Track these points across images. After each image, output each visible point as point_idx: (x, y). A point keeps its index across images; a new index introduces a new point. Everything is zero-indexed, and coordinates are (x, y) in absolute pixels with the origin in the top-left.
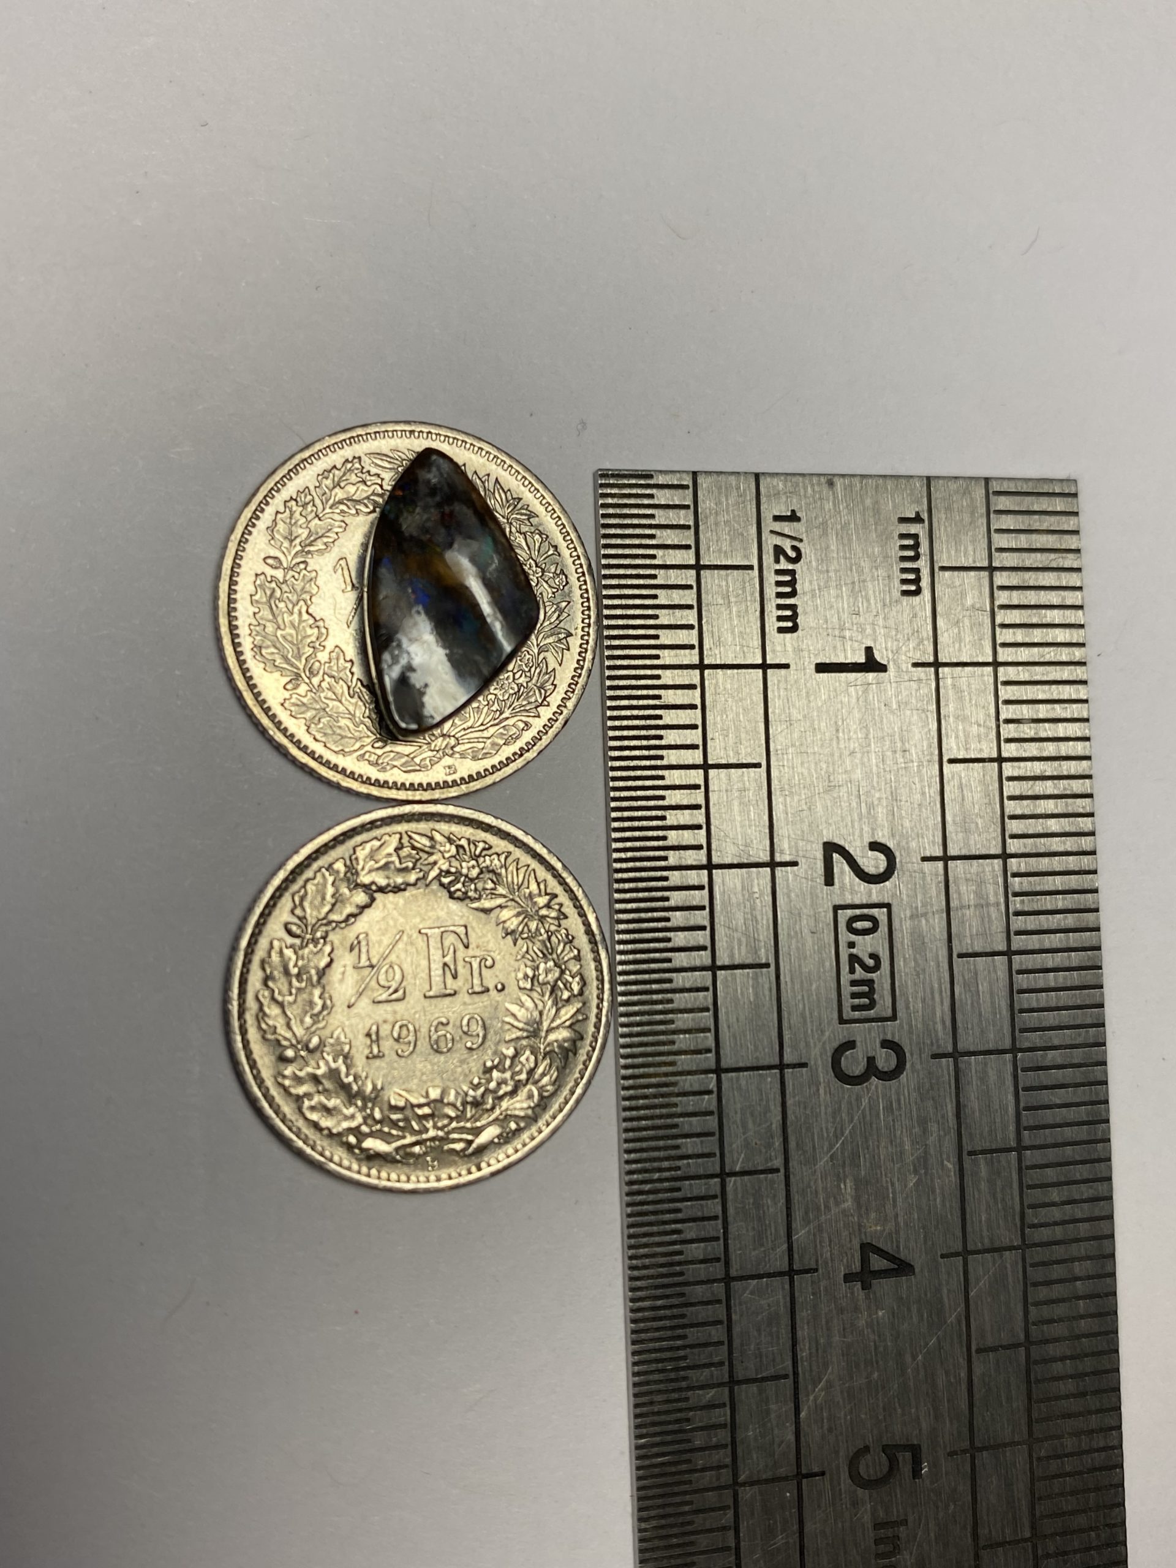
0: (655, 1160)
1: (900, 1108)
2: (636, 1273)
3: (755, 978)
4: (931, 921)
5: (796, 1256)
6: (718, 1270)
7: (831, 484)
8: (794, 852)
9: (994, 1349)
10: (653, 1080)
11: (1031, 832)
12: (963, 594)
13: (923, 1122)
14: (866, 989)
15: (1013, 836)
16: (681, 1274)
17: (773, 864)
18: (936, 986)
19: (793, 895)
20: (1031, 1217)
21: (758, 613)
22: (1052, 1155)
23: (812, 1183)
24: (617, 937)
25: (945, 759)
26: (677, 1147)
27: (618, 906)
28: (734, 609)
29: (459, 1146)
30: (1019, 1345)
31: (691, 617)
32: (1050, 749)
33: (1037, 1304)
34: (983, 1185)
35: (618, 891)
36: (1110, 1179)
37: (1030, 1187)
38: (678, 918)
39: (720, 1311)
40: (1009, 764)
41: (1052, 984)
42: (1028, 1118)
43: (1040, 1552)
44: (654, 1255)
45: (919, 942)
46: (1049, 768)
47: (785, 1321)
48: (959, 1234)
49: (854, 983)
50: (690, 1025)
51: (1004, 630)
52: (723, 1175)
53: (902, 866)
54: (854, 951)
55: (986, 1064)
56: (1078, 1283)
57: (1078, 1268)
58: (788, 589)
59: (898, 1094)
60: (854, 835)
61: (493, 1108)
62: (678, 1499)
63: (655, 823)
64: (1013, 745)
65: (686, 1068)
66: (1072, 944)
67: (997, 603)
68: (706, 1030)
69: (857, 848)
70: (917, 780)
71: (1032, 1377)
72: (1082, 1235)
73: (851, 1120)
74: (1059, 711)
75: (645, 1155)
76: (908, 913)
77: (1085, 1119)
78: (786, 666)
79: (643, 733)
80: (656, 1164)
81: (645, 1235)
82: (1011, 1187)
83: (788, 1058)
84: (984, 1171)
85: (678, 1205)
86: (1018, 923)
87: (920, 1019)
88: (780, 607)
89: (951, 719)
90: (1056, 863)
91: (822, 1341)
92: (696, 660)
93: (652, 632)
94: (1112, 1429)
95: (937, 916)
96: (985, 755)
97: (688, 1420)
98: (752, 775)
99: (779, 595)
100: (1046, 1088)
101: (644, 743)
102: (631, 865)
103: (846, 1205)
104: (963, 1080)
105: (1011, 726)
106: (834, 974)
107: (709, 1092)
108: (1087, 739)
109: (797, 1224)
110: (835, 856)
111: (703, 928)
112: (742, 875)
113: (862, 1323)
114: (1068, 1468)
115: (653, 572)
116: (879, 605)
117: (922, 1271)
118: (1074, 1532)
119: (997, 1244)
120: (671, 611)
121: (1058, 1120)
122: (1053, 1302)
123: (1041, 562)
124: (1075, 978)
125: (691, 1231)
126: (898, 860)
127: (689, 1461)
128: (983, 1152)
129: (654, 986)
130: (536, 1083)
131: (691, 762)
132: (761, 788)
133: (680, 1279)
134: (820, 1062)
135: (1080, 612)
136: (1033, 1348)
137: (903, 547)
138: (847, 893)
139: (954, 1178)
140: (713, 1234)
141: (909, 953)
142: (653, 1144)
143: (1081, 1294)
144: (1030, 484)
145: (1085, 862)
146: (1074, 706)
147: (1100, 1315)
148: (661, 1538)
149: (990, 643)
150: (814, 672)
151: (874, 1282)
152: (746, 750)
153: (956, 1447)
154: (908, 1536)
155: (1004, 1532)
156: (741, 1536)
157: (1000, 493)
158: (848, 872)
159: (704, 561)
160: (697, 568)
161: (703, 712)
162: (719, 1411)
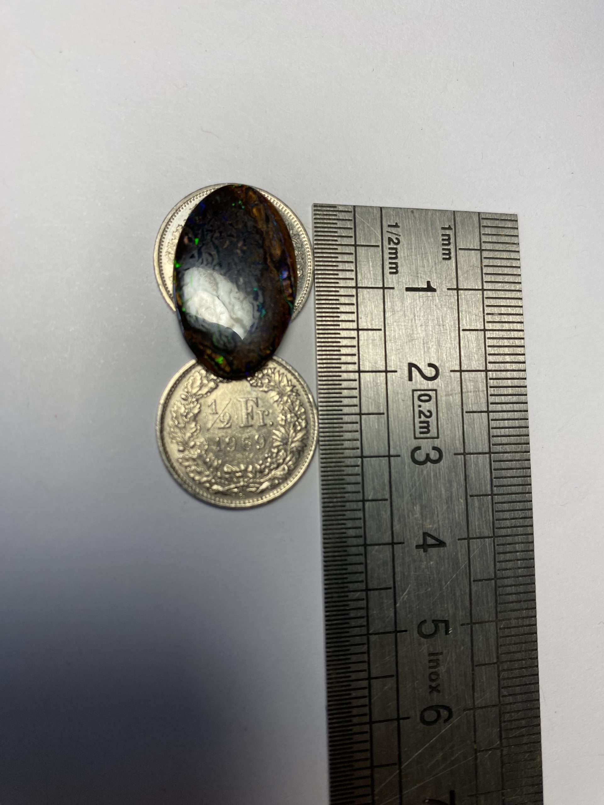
0: (334, 493)
1: (440, 476)
2: (326, 541)
3: (378, 419)
4: (454, 397)
5: (395, 537)
6: (361, 541)
7: (412, 212)
8: (395, 367)
9: (480, 580)
10: (334, 460)
11: (498, 361)
12: (469, 261)
13: (450, 482)
14: (426, 425)
15: (490, 363)
16: (345, 542)
17: (386, 372)
18: (456, 425)
19: (395, 385)
20: (497, 524)
21: (381, 266)
22: (507, 498)
23: (402, 506)
24: (319, 400)
25: (461, 329)
26: (344, 488)
27: (320, 387)
28: (371, 264)
29: (254, 489)
30: (492, 579)
31: (352, 267)
32: (506, 326)
33: (499, 562)
34: (477, 510)
35: (320, 381)
36: (531, 509)
37: (496, 511)
38: (345, 393)
39: (362, 559)
40: (489, 332)
41: (507, 426)
42: (496, 482)
43: (500, 668)
44: (334, 534)
45: (449, 406)
46: (505, 334)
47: (390, 564)
48: (466, 530)
49: (421, 422)
50: (350, 437)
51: (487, 276)
52: (364, 501)
53: (442, 374)
54: (421, 409)
55: (478, 458)
56: (518, 554)
57: (518, 547)
58: (394, 256)
59: (439, 469)
60: (421, 360)
61: (268, 474)
62: (343, 639)
63: (335, 353)
64: (490, 324)
65: (348, 455)
66: (515, 409)
67: (484, 264)
68: (357, 440)
69: (422, 366)
70: (449, 337)
71: (498, 593)
72: (520, 533)
73: (419, 480)
74: (510, 310)
75: (330, 491)
76: (444, 393)
77: (521, 483)
78: (393, 288)
79: (331, 315)
80: (335, 495)
81: (330, 525)
82: (489, 511)
83: (392, 453)
84: (477, 504)
85: (345, 513)
86: (492, 399)
87: (449, 439)
88: (390, 263)
89: (464, 313)
90: (509, 375)
91: (406, 574)
92: (354, 285)
93: (336, 272)
94: (532, 617)
95: (457, 395)
96: (478, 328)
97: (347, 605)
98: (378, 334)
99: (390, 258)
100: (504, 469)
101: (332, 319)
102: (325, 370)
103: (416, 516)
104: (468, 464)
105: (490, 316)
106: (412, 418)
107: (358, 466)
108: (522, 323)
109: (395, 523)
110: (413, 369)
111: (356, 397)
112: (373, 375)
113: (423, 567)
114: (513, 633)
115: (336, 247)
116: (433, 264)
117: (450, 545)
118: (515, 661)
119: (482, 535)
120: (344, 264)
121: (509, 483)
122: (507, 561)
123: (502, 248)
124: (517, 423)
125: (350, 524)
126: (440, 371)
127: (348, 623)
128: (477, 496)
129: (335, 421)
130: (287, 464)
131: (351, 327)
132: (381, 339)
133: (345, 544)
134: (405, 455)
135: (519, 269)
136: (498, 581)
137: (443, 240)
138: (418, 385)
139: (463, 506)
140: (359, 525)
141: (445, 410)
142: (334, 486)
143: (519, 558)
144: (497, 215)
145: (521, 374)
146: (517, 308)
147: (528, 568)
148: (336, 656)
149: (480, 281)
150: (405, 291)
151: (429, 549)
152: (375, 323)
153: (465, 622)
154: (443, 659)
155: (485, 659)
156: (371, 656)
157: (484, 219)
158: (419, 375)
159: (358, 243)
160: (355, 246)
161: (357, 306)
162: (361, 601)
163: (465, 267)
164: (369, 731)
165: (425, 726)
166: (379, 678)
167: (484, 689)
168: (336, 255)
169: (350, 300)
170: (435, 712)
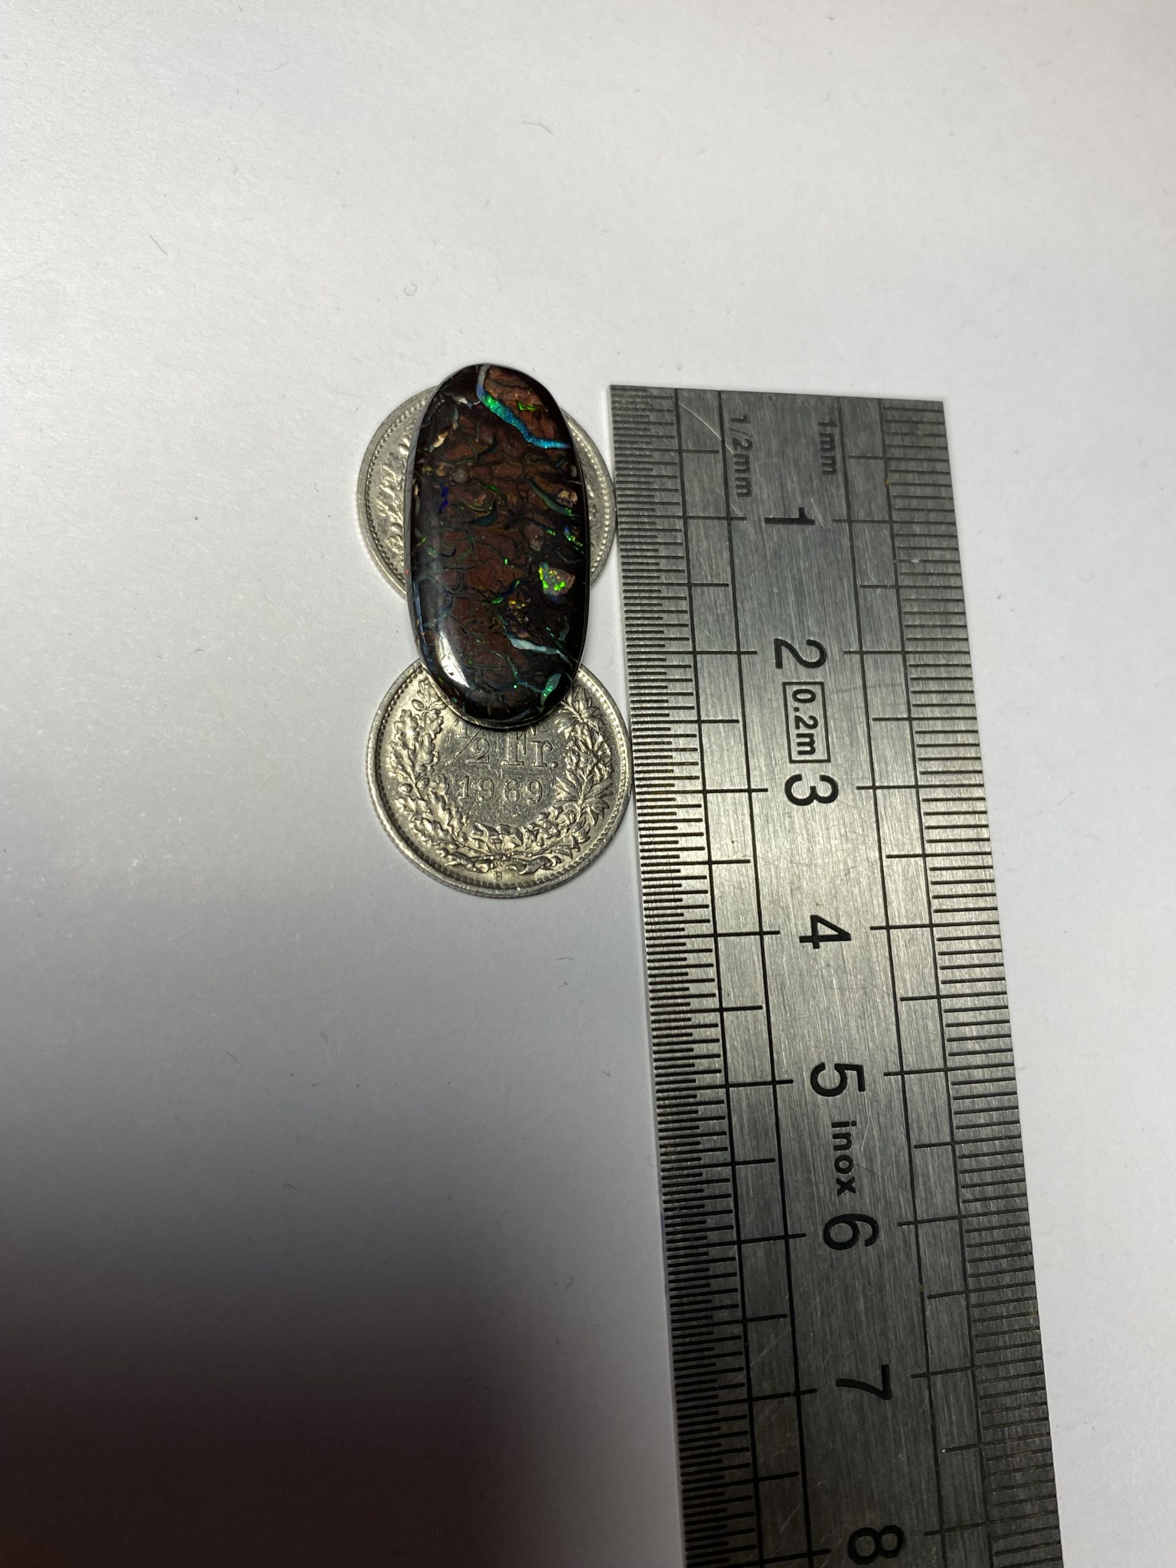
3: (729, 729)
4: (853, 695)
5: (764, 922)
6: (707, 928)
7: (770, 399)
8: (753, 645)
9: (912, 999)
11: (922, 637)
14: (808, 740)
15: (909, 640)
16: (682, 929)
20: (935, 904)
21: (723, 484)
22: (949, 861)
25: (859, 586)
28: (707, 481)
30: (933, 997)
31: (676, 484)
32: (935, 581)
33: (943, 968)
34: (899, 880)
36: (993, 881)
37: (933, 884)
38: (671, 687)
39: (710, 958)
40: (904, 590)
41: (942, 742)
42: (928, 835)
43: (958, 1154)
46: (931, 594)
47: (758, 967)
48: (882, 912)
49: (799, 736)
50: (684, 760)
51: (896, 500)
52: (710, 863)
53: (831, 657)
54: (798, 714)
55: (895, 795)
56: (975, 955)
57: (973, 945)
58: (744, 468)
60: (795, 635)
62: (684, 1093)
63: (655, 622)
64: (906, 578)
65: (680, 789)
67: (891, 481)
68: (695, 763)
69: (798, 645)
71: (944, 1021)
72: (974, 920)
74: (937, 555)
76: (836, 688)
78: (743, 519)
79: (645, 561)
82: (919, 882)
83: (753, 787)
84: (898, 870)
85: (680, 882)
86: (915, 700)
88: (737, 479)
90: (941, 659)
92: (681, 514)
93: (650, 493)
95: (857, 692)
96: (887, 583)
97: (688, 1035)
98: (723, 592)
99: (738, 471)
101: (647, 567)
104: (880, 805)
105: (903, 564)
106: (785, 729)
107: (699, 806)
110: (783, 648)
111: (691, 694)
112: (717, 658)
114: (974, 1092)
115: (648, 453)
117: (856, 938)
118: (982, 1140)
119: (911, 923)
120: (661, 480)
121: (952, 837)
122: (957, 967)
125: (689, 900)
126: (828, 652)
127: (690, 1066)
128: (898, 856)
129: (661, 733)
131: (679, 582)
132: (729, 601)
133: (682, 933)
134: (776, 789)
136: (943, 1001)
137: (823, 442)
138: (792, 675)
139: (877, 875)
140: (704, 903)
141: (838, 715)
144: (909, 403)
145: (961, 659)
146: (949, 552)
149: (886, 508)
150: (763, 524)
151: (821, 944)
152: (718, 575)
153: (890, 1070)
154: (857, 1134)
155: (929, 1136)
156: (733, 1124)
157: (889, 409)
158: (792, 660)
159: (684, 447)
160: (680, 451)
161: (687, 548)
162: (713, 1029)
163: (859, 484)
164: (737, 1256)
165: (832, 1250)
166: (749, 1162)
167: (931, 1187)
168: (650, 466)
169: (676, 538)
170: (849, 1227)
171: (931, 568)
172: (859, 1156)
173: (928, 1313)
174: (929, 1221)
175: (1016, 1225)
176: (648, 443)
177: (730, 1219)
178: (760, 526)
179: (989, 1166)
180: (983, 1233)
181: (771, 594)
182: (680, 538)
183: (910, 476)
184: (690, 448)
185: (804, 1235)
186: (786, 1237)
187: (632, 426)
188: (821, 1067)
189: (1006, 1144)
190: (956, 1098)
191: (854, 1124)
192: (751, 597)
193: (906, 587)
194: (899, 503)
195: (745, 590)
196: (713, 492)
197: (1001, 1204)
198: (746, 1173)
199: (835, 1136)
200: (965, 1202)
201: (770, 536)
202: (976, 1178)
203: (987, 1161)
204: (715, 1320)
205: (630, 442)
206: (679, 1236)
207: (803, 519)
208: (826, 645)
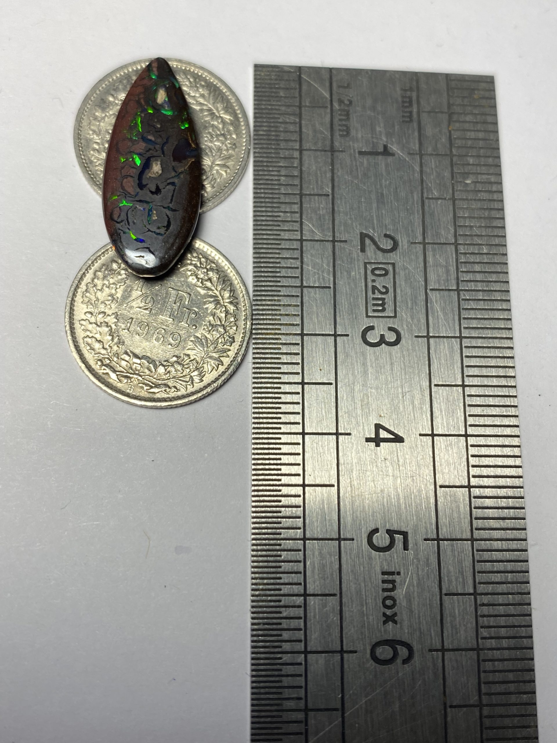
3: (324, 292)
5: (340, 426)
7: (367, 73)
8: (345, 236)
9: (448, 487)
11: (470, 233)
12: (435, 125)
14: (380, 302)
15: (460, 235)
17: (334, 241)
20: (471, 421)
21: (329, 128)
25: (425, 198)
26: (280, 368)
30: (464, 487)
31: (296, 128)
32: (481, 195)
37: (469, 406)
38: (284, 263)
39: (299, 449)
40: (459, 201)
42: (468, 371)
46: (479, 204)
47: (333, 457)
48: (429, 424)
49: (374, 299)
50: (289, 312)
51: (457, 141)
52: (303, 383)
54: (374, 284)
55: (445, 342)
58: (344, 118)
59: (396, 353)
60: (376, 230)
63: (275, 219)
64: (461, 193)
65: (286, 332)
66: (493, 288)
67: (453, 128)
68: (297, 315)
69: (377, 237)
71: (473, 504)
74: (485, 178)
76: (404, 267)
78: (342, 151)
82: (459, 404)
83: (338, 331)
84: (443, 396)
85: (279, 396)
88: (340, 125)
89: (428, 180)
90: (484, 250)
92: (298, 148)
93: (276, 133)
96: (445, 197)
97: (279, 501)
98: (325, 200)
104: (432, 349)
106: (364, 294)
107: (297, 344)
108: (501, 192)
110: (366, 239)
111: (298, 268)
112: (318, 245)
114: (495, 558)
115: (277, 107)
117: (408, 441)
118: (499, 594)
120: (285, 125)
121: (485, 374)
125: (286, 408)
126: (399, 243)
128: (443, 385)
131: (294, 192)
132: (328, 206)
133: (279, 431)
134: (355, 335)
136: (473, 490)
137: (403, 102)
138: (372, 257)
140: (297, 411)
141: (404, 287)
144: (469, 77)
145: (500, 250)
146: (494, 176)
149: (448, 145)
150: (357, 155)
151: (381, 444)
152: (322, 188)
153: (429, 537)
154: (401, 581)
155: (457, 588)
156: (307, 567)
157: (454, 80)
158: (373, 247)
159: (303, 104)
160: (300, 107)
161: (301, 170)
162: (297, 498)
163: (429, 131)
164: (303, 663)
165: (377, 665)
166: (317, 595)
167: (456, 625)
168: (279, 116)
169: (293, 163)
170: (390, 649)
171: (480, 187)
172: (401, 597)
173: (449, 719)
174: (453, 650)
175: (523, 659)
176: (277, 101)
177: (300, 635)
178: (355, 157)
179: (503, 614)
180: (496, 663)
181: (360, 202)
182: (296, 163)
183: (467, 125)
184: (308, 104)
185: (355, 652)
186: (342, 652)
187: (267, 90)
188: (376, 530)
189: (518, 598)
190: (479, 561)
191: (399, 573)
192: (345, 203)
193: (460, 199)
194: (459, 143)
195: (341, 199)
196: (322, 133)
197: (512, 642)
198: (315, 603)
199: (384, 582)
200: (483, 638)
201: (362, 163)
202: (492, 621)
203: (501, 610)
204: (284, 707)
205: (265, 101)
206: (261, 644)
207: (386, 152)
208: (398, 238)
